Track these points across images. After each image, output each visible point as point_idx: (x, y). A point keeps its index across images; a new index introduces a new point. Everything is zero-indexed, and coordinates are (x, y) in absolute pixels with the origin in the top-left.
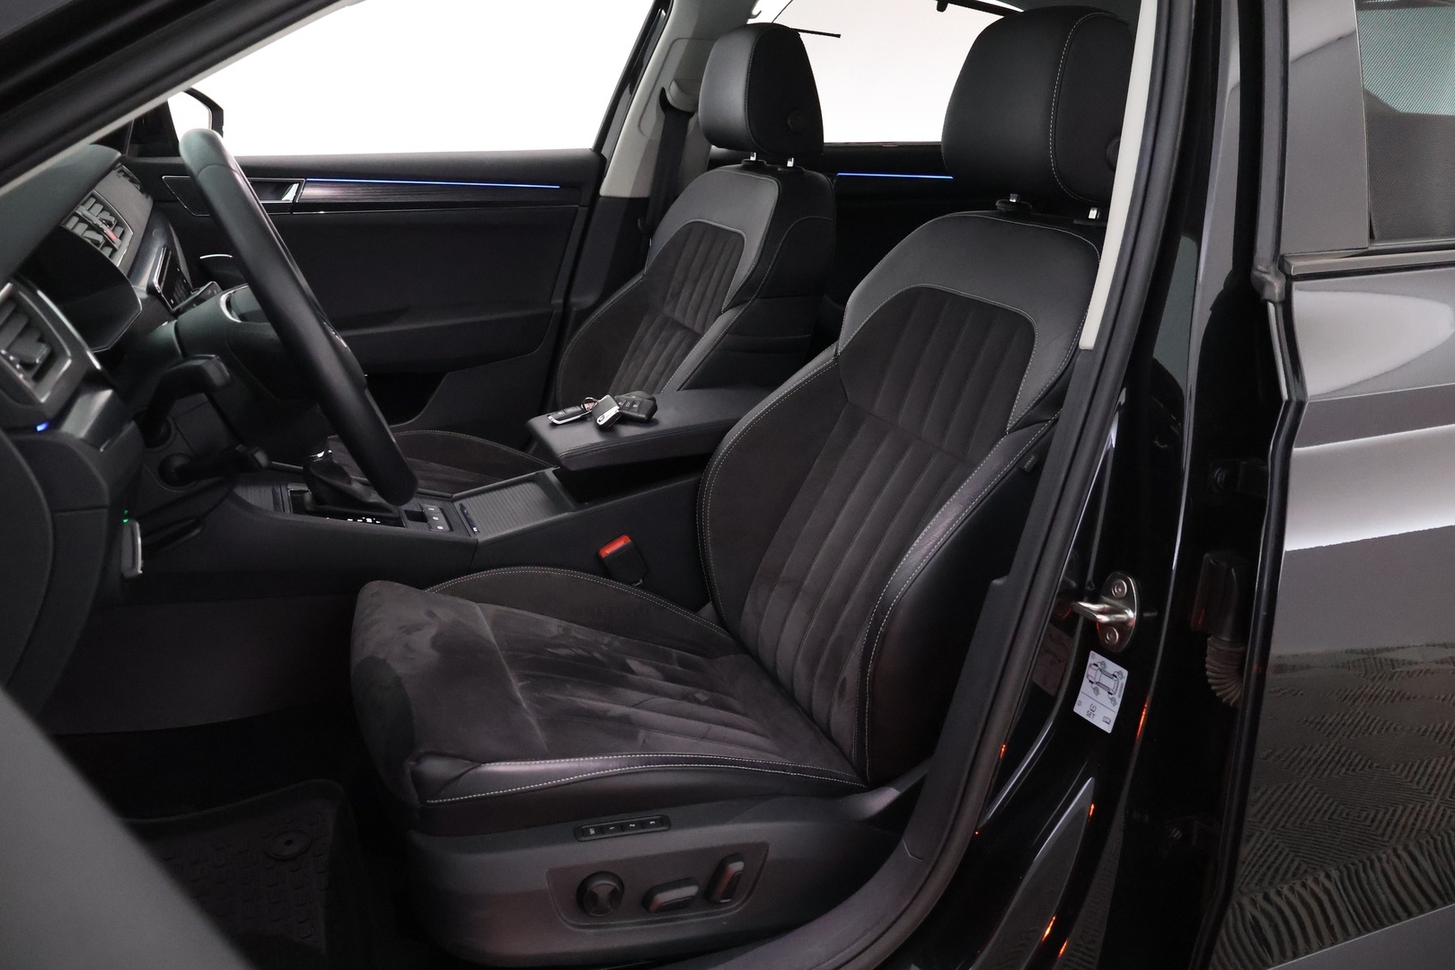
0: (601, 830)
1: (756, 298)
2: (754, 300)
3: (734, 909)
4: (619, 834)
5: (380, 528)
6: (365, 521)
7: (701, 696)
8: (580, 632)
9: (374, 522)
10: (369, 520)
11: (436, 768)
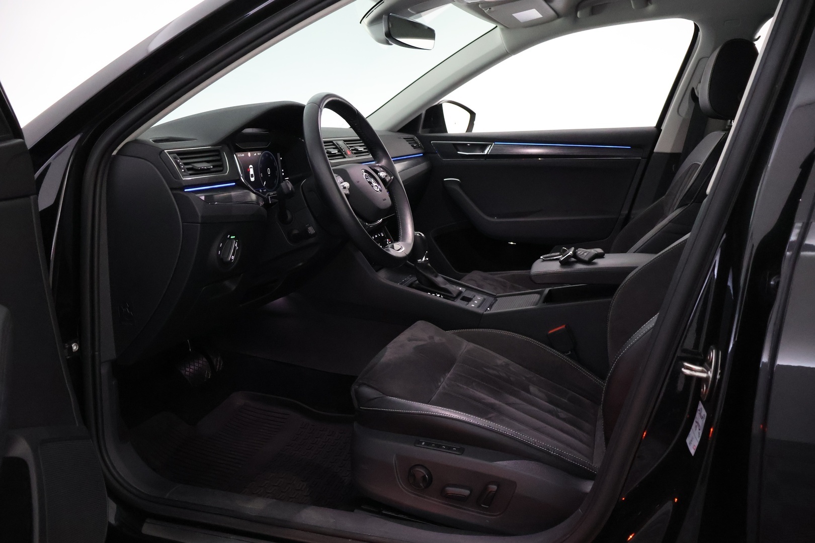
0: (427, 444)
1: (693, 202)
2: (692, 204)
3: (495, 516)
4: (435, 449)
5: (442, 299)
6: (436, 295)
7: (563, 414)
8: (515, 367)
9: (440, 296)
10: (438, 295)
11: (367, 391)
